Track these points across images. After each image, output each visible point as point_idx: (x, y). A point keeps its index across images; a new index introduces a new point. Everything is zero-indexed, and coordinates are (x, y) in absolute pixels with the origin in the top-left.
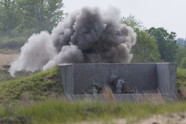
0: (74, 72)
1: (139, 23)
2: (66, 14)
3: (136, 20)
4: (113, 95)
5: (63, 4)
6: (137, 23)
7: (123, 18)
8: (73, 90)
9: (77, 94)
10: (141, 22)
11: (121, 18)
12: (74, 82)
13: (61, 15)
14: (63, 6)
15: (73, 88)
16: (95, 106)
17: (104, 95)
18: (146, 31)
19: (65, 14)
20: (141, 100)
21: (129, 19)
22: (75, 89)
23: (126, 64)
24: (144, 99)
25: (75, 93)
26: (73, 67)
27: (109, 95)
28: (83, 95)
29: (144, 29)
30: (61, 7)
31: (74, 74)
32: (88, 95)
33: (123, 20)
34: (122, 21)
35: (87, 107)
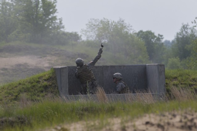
0: (68, 74)
1: (128, 27)
2: (60, 19)
3: (126, 24)
4: (105, 95)
5: (56, 10)
6: (127, 27)
7: (114, 22)
8: (68, 90)
9: (72, 95)
10: (130, 25)
11: (112, 22)
12: (68, 83)
13: (55, 20)
14: (57, 11)
15: (68, 89)
16: (89, 106)
17: (97, 95)
18: (135, 33)
19: (58, 19)
20: (133, 100)
21: (120, 23)
22: (69, 90)
23: (118, 66)
24: (135, 98)
25: (70, 94)
26: (67, 69)
27: (102, 95)
28: (77, 95)
29: (133, 32)
30: (54, 13)
31: (68, 76)
32: (82, 95)
33: (114, 24)
34: (112, 25)
35: (82, 107)
